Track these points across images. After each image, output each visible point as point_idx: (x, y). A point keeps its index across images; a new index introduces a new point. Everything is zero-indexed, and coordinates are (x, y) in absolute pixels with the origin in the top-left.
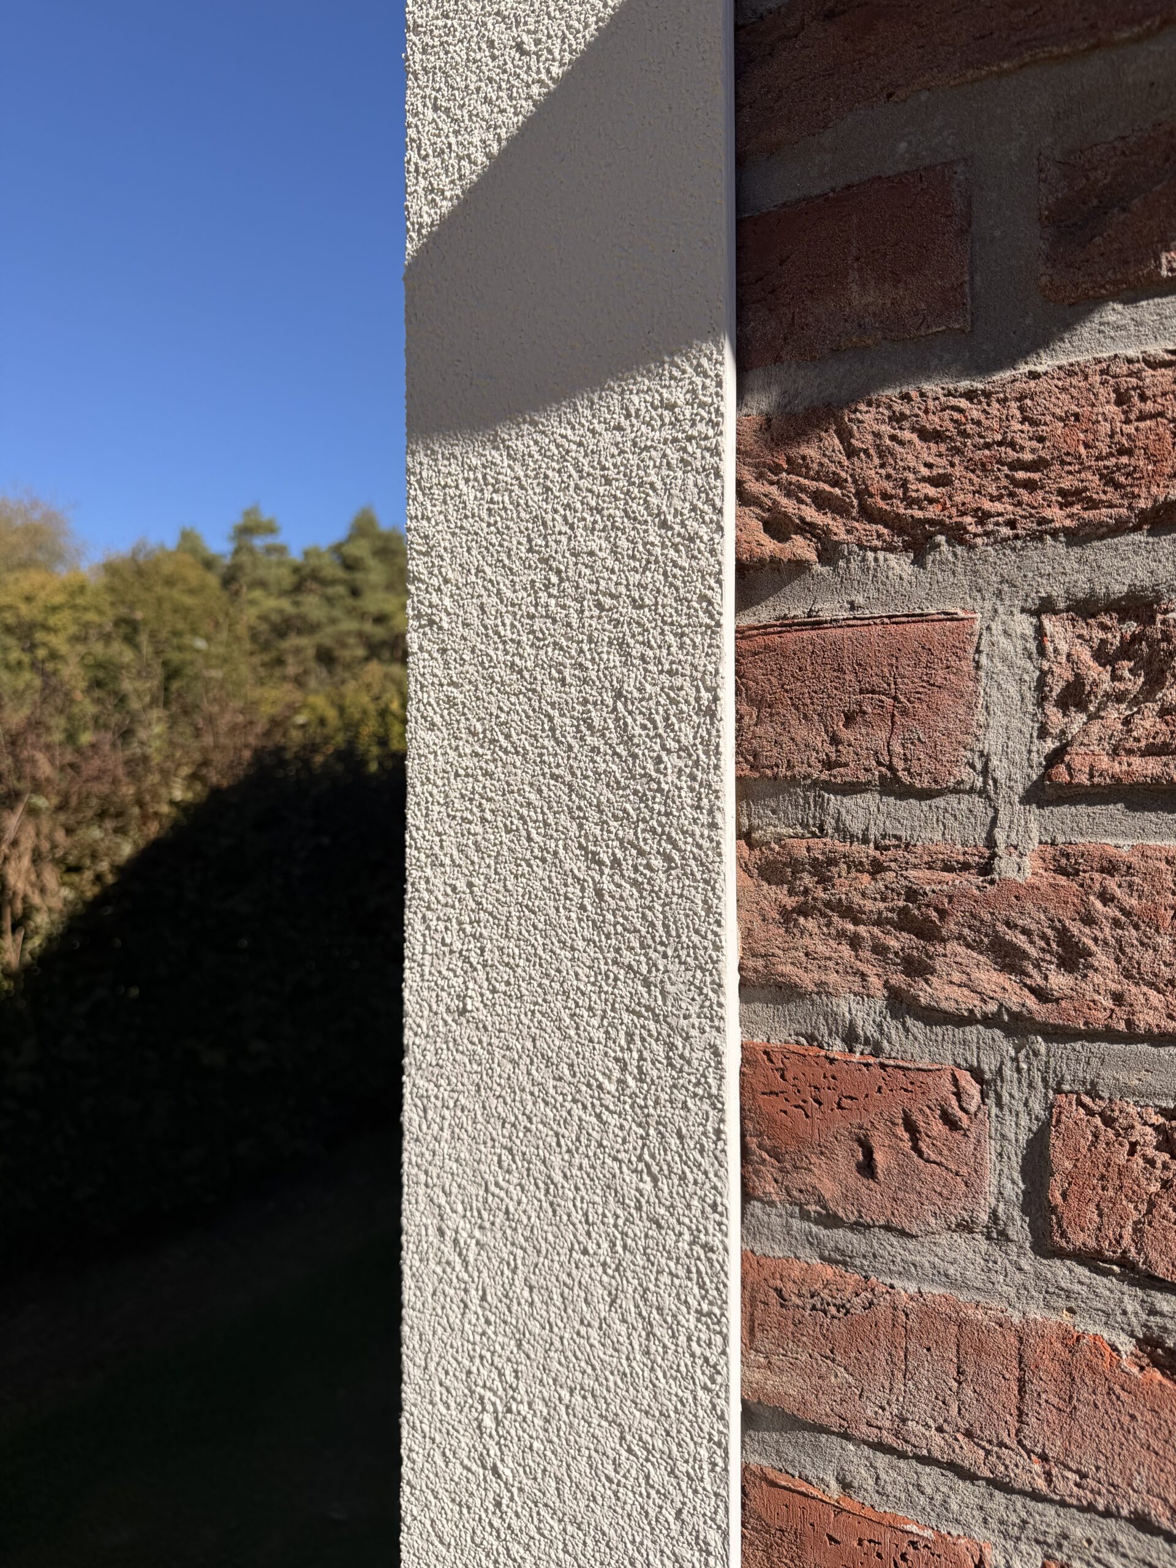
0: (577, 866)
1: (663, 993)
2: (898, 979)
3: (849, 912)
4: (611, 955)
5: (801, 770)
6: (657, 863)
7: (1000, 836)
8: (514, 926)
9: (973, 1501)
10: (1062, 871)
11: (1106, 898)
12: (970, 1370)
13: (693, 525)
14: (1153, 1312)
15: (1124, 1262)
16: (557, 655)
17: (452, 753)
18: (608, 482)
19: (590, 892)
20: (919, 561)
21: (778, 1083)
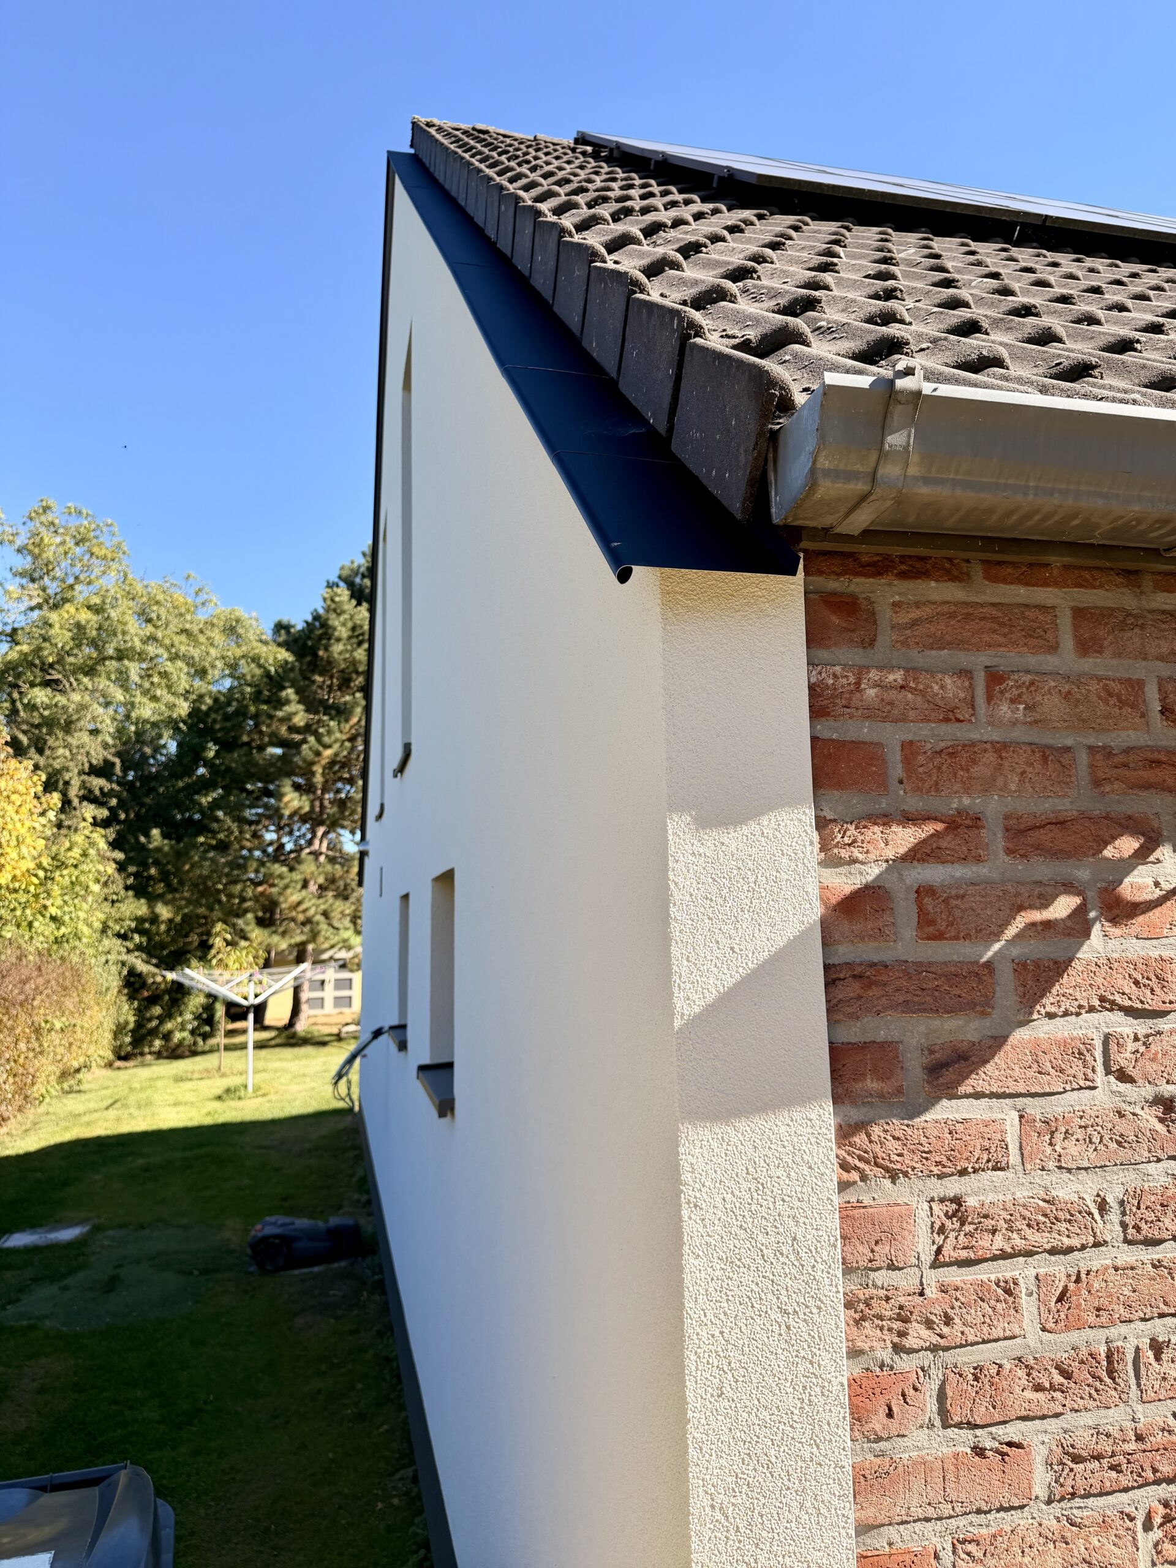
0: (775, 1315)
1: (819, 1365)
2: (896, 1340)
3: (880, 1317)
4: (794, 1354)
5: (861, 1263)
6: (815, 1310)
7: (924, 1281)
8: (746, 1349)
9: (931, 1529)
10: (943, 1291)
11: (957, 1299)
12: (929, 1479)
13: (823, 1169)
14: (976, 1437)
15: (968, 1423)
16: (764, 1222)
17: (709, 1270)
18: (784, 1147)
19: (783, 1327)
20: (893, 1182)
21: (859, 1391)
